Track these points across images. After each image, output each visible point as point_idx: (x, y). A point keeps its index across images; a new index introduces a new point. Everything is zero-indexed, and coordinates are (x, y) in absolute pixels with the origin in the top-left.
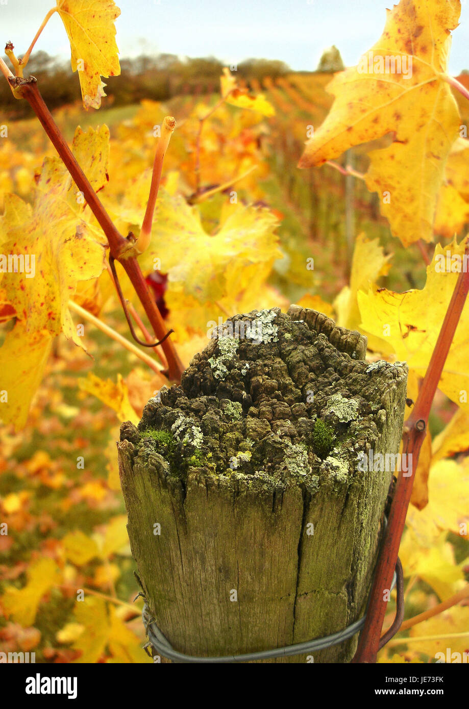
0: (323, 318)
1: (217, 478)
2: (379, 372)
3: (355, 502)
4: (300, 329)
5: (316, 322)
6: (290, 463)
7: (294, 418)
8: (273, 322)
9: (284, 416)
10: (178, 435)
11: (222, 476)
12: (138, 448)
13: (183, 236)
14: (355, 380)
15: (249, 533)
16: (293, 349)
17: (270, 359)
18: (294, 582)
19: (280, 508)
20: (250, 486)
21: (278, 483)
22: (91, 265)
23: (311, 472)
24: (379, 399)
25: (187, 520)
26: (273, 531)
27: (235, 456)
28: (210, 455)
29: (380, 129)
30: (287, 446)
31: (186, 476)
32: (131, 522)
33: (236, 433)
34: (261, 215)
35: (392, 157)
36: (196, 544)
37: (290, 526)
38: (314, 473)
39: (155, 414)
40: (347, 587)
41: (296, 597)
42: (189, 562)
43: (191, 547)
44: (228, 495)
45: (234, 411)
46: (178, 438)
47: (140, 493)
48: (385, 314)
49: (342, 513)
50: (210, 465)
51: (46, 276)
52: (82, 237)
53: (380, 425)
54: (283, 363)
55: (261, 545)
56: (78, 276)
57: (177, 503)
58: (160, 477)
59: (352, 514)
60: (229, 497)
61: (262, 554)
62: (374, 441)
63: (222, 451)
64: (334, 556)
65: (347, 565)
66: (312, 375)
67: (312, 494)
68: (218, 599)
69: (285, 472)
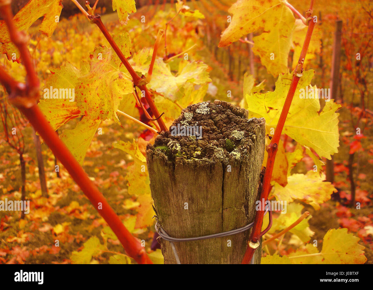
0: (229, 104)
1: (187, 160)
2: (252, 121)
3: (244, 169)
4: (219, 108)
5: (226, 106)
6: (216, 154)
7: (218, 139)
8: (207, 107)
9: (213, 139)
10: (171, 147)
11: (189, 160)
12: (154, 152)
13: (162, 77)
14: (243, 125)
15: (201, 183)
16: (216, 116)
17: (207, 120)
18: (221, 203)
19: (213, 171)
20: (201, 163)
21: (212, 161)
22: (127, 89)
23: (225, 157)
24: (253, 131)
25: (175, 178)
26: (211, 181)
27: (194, 153)
28: (184, 153)
29: (256, 27)
30: (215, 148)
31: (175, 161)
32: (152, 183)
33: (194, 145)
34: (199, 65)
35: (263, 39)
36: (179, 188)
37: (218, 179)
38: (226, 157)
39: (160, 141)
40: (245, 207)
41: (222, 210)
42: (177, 196)
43: (177, 190)
44: (192, 167)
45: (193, 139)
46: (171, 148)
47: (156, 170)
48: (258, 103)
49: (239, 173)
50: (184, 156)
51: (100, 96)
52: (122, 78)
53: (253, 140)
54: (212, 121)
55: (207, 187)
56: (123, 93)
57: (171, 171)
58: (164, 162)
59: (243, 174)
60: (192, 168)
61: (207, 191)
62: (251, 145)
63: (189, 152)
64: (237, 192)
65: (243, 196)
66: (225, 125)
67: (226, 165)
68: (189, 213)
69: (215, 157)
